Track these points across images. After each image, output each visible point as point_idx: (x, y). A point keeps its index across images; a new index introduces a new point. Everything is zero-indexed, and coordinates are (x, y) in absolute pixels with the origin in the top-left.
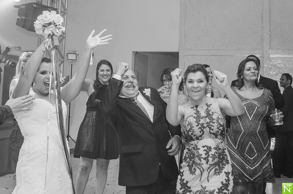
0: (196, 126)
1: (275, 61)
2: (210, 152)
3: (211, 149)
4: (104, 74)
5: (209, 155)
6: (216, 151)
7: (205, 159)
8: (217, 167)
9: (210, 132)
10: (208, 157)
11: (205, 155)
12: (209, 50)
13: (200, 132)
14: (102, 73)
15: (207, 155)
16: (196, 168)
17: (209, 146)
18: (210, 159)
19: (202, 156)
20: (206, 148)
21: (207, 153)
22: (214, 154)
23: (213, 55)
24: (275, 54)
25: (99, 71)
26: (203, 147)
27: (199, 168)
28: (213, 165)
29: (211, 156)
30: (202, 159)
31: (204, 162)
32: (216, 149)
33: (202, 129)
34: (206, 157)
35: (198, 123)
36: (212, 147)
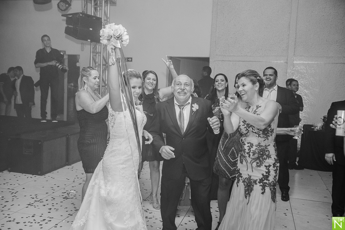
0: (243, 125)
1: (298, 66)
2: (252, 148)
3: (253, 146)
4: (150, 82)
5: (250, 151)
6: (257, 148)
7: (248, 153)
8: (258, 161)
9: (252, 131)
10: (249, 152)
11: (248, 150)
12: (237, 56)
13: (246, 130)
14: (148, 81)
15: (249, 150)
16: (243, 159)
17: (252, 143)
18: (251, 154)
19: (246, 151)
20: (249, 145)
21: (249, 149)
22: (254, 150)
23: (241, 61)
24: (298, 60)
25: (146, 79)
26: (248, 143)
27: (244, 159)
28: (254, 159)
29: (252, 151)
30: (246, 153)
31: (247, 155)
32: (257, 146)
33: (247, 128)
34: (248, 152)
35: (245, 123)
36: (254, 145)
